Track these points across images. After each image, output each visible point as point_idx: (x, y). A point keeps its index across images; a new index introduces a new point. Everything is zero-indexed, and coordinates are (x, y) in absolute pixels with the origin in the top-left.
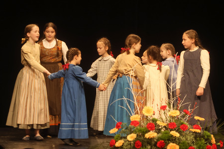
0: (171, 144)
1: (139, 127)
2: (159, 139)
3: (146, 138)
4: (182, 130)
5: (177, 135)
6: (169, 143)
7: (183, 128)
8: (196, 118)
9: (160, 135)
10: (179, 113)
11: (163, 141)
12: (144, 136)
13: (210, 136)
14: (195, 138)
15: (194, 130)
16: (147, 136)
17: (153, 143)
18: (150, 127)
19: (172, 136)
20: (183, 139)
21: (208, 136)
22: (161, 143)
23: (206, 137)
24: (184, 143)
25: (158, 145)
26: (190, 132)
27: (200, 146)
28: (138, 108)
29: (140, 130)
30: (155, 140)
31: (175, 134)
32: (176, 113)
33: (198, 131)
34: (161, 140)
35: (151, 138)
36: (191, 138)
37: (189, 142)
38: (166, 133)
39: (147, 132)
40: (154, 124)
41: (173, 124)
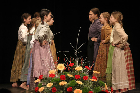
0: (77, 89)
1: (54, 78)
2: (68, 86)
3: (59, 86)
4: (84, 80)
5: (81, 83)
6: (75, 89)
8: (94, 72)
9: (69, 83)
10: (82, 68)
12: (58, 84)
13: (104, 84)
14: (94, 85)
15: (92, 80)
16: (60, 84)
17: (65, 89)
18: (62, 78)
19: (78, 84)
20: (85, 86)
21: (102, 84)
22: (70, 88)
24: (85, 89)
25: (68, 90)
26: (90, 81)
27: (97, 91)
28: (54, 65)
29: (56, 80)
30: (66, 87)
31: (79, 82)
32: (80, 68)
33: (96, 80)
34: (70, 87)
36: (91, 85)
37: (89, 88)
38: (73, 82)
39: (60, 81)
40: (65, 75)
41: (78, 76)
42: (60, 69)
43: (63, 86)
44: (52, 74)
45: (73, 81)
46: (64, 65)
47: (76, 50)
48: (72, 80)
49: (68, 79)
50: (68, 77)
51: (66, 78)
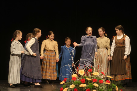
1: (76, 81)
2: (87, 87)
3: (80, 87)
4: (100, 83)
5: (97, 85)
6: (93, 90)
7: (100, 82)
9: (88, 85)
12: (79, 86)
13: (115, 87)
14: (107, 87)
15: (106, 83)
16: (81, 86)
17: (84, 90)
18: (82, 81)
19: (95, 86)
20: (101, 88)
21: (114, 87)
22: (88, 90)
23: (113, 87)
24: (101, 90)
26: (104, 84)
28: (76, 71)
29: (77, 83)
30: (85, 88)
32: (97, 73)
33: (109, 84)
34: (88, 88)
36: (105, 87)
37: (104, 89)
38: (91, 85)
39: (81, 84)
40: (84, 79)
41: (95, 80)
42: (80, 74)
43: (82, 88)
44: (74, 78)
45: (91, 83)
46: (84, 70)
47: (94, 59)
48: (90, 83)
49: (87, 82)
50: (86, 80)
51: (86, 81)
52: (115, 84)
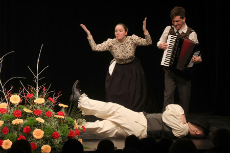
0: (37, 130)
1: (6, 115)
2: (25, 125)
3: (12, 125)
4: (46, 117)
5: (43, 121)
6: (34, 129)
7: (47, 115)
8: (60, 105)
9: (26, 121)
10: (44, 101)
11: (29, 127)
12: (11, 122)
13: (73, 122)
14: (59, 123)
15: (58, 116)
16: (14, 122)
17: (20, 129)
18: (17, 114)
19: (38, 122)
20: (48, 125)
21: (71, 122)
22: (27, 128)
23: (69, 123)
24: (48, 128)
25: (24, 131)
26: (54, 118)
27: (64, 131)
28: (6, 97)
29: (8, 117)
30: (22, 126)
31: (40, 120)
32: (41, 101)
33: (62, 117)
34: (27, 126)
35: (18, 125)
36: (55, 124)
37: (53, 127)
38: (32, 120)
39: (14, 119)
40: (20, 111)
41: (39, 111)
42: (13, 102)
43: (17, 126)
44: (3, 109)
45: (31, 118)
46: (20, 96)
48: (30, 116)
49: (24, 116)
50: (24, 113)
51: (22, 113)
52: (72, 118)
